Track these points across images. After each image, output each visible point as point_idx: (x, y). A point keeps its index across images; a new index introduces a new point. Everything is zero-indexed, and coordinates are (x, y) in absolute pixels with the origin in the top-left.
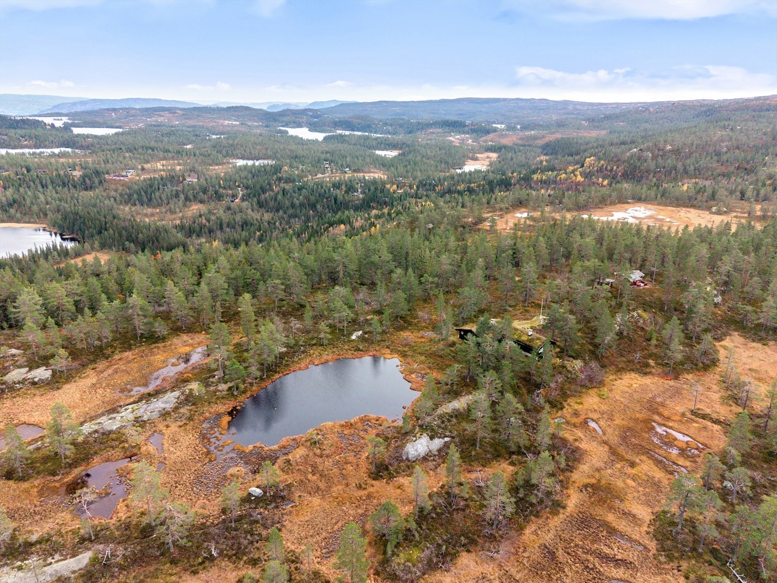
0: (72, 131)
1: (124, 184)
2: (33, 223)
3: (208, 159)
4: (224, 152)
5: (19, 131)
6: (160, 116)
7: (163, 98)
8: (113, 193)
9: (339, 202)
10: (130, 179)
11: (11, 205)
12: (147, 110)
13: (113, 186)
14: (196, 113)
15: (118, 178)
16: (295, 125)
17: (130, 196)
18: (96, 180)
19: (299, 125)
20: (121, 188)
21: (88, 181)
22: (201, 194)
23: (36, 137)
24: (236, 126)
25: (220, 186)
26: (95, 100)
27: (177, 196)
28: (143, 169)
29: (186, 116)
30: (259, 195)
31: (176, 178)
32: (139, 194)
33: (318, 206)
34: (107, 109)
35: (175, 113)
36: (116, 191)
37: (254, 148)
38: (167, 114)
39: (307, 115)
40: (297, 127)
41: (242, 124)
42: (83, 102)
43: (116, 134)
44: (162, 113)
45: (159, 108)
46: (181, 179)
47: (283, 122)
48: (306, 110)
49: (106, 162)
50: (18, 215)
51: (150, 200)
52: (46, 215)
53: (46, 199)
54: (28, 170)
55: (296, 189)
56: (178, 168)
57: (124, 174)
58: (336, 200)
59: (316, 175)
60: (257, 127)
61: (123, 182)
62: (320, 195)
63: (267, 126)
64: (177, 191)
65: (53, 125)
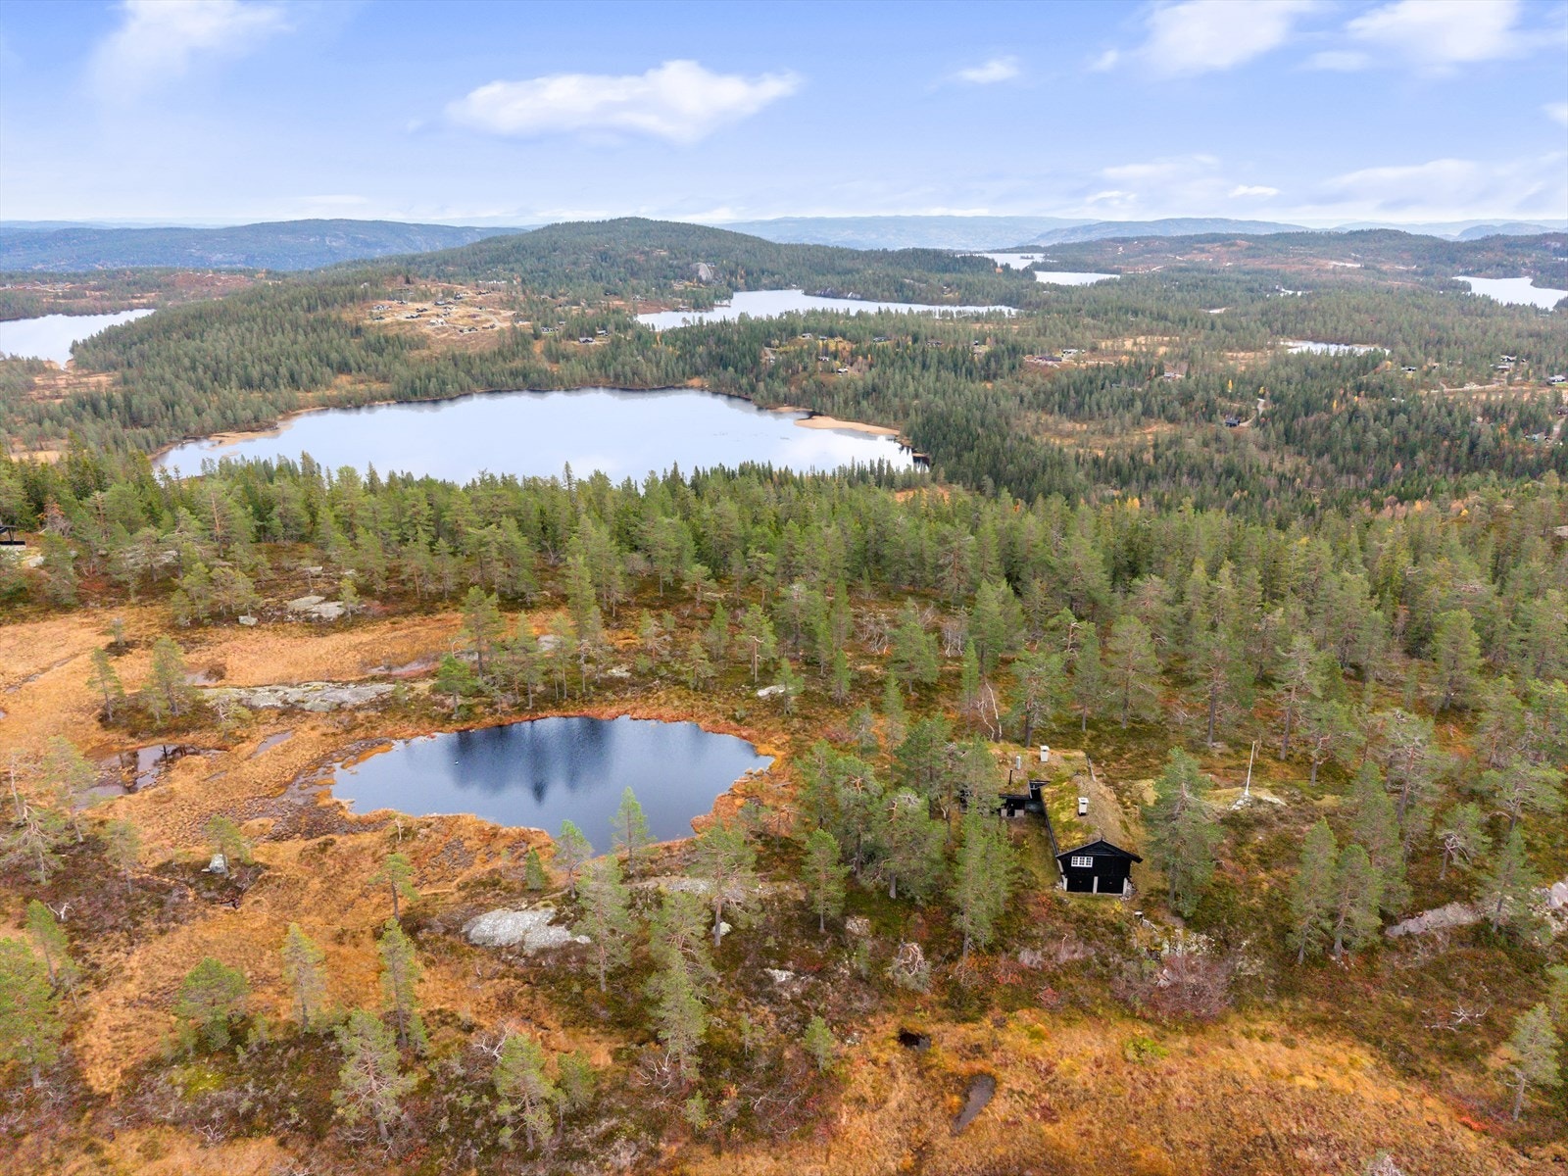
0: (1035, 278)
1: (1049, 374)
2: (887, 426)
3: (1235, 335)
4: (1278, 325)
5: (947, 277)
6: (1202, 251)
7: (1233, 217)
8: (1023, 389)
9: (1480, 450)
10: (1064, 366)
11: (866, 395)
12: (1182, 240)
13: (1029, 376)
14: (1277, 245)
15: (1044, 362)
16: (1501, 271)
17: (1050, 394)
18: (1007, 364)
19: (1512, 272)
20: (1039, 380)
21: (993, 365)
22: (1176, 404)
23: (969, 286)
24: (1350, 271)
25: (1223, 393)
26: (1109, 224)
27: (1129, 404)
28: (1094, 349)
29: (1251, 252)
30: (1295, 416)
31: (1144, 369)
32: (1065, 394)
33: (1420, 455)
34: (1114, 240)
35: (1232, 245)
36: (1030, 385)
37: (1349, 318)
38: (1217, 247)
39: (1547, 247)
40: (1506, 276)
41: (1366, 268)
42: (1088, 228)
43: (1100, 283)
44: (1207, 246)
45: (1207, 236)
46: (1154, 371)
47: (1470, 263)
48: (1546, 236)
49: (1041, 332)
50: (870, 412)
51: (1080, 406)
52: (906, 415)
53: (916, 390)
54: (915, 340)
55: (1385, 412)
56: (1162, 350)
57: (1059, 355)
58: (1473, 445)
59: (1462, 385)
60: (1398, 273)
61: (1048, 370)
62: (1438, 430)
63: (1426, 273)
64: (1133, 394)
65: (1006, 267)
